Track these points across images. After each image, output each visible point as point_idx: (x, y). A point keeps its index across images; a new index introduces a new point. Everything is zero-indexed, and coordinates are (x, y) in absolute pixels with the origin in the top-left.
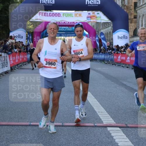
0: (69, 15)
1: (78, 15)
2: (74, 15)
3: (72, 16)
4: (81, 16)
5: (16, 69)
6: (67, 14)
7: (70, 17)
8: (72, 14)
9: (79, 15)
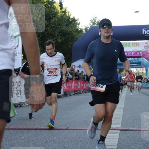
0: (127, 45)
1: (135, 45)
2: (131, 45)
3: (130, 46)
4: (138, 46)
5: (72, 95)
6: (125, 44)
7: (128, 46)
8: (130, 44)
9: (137, 45)
